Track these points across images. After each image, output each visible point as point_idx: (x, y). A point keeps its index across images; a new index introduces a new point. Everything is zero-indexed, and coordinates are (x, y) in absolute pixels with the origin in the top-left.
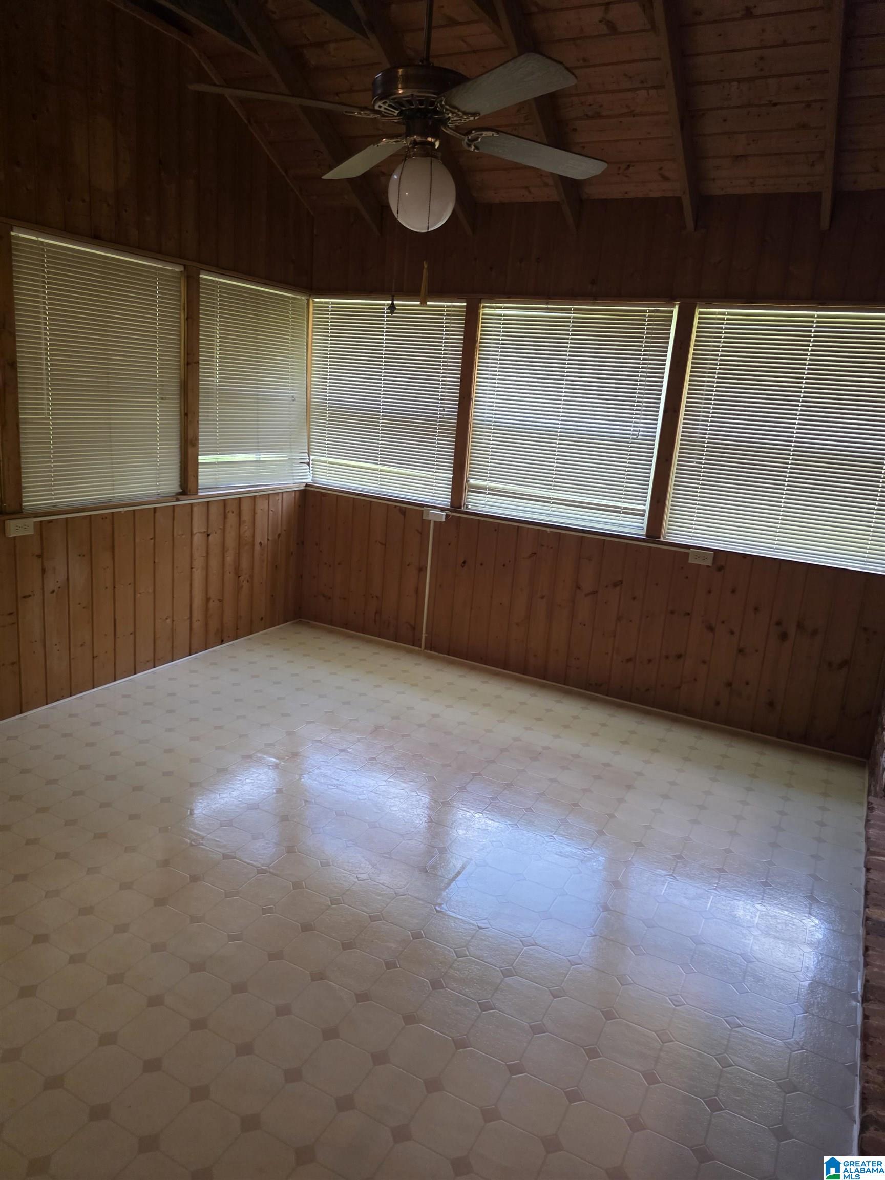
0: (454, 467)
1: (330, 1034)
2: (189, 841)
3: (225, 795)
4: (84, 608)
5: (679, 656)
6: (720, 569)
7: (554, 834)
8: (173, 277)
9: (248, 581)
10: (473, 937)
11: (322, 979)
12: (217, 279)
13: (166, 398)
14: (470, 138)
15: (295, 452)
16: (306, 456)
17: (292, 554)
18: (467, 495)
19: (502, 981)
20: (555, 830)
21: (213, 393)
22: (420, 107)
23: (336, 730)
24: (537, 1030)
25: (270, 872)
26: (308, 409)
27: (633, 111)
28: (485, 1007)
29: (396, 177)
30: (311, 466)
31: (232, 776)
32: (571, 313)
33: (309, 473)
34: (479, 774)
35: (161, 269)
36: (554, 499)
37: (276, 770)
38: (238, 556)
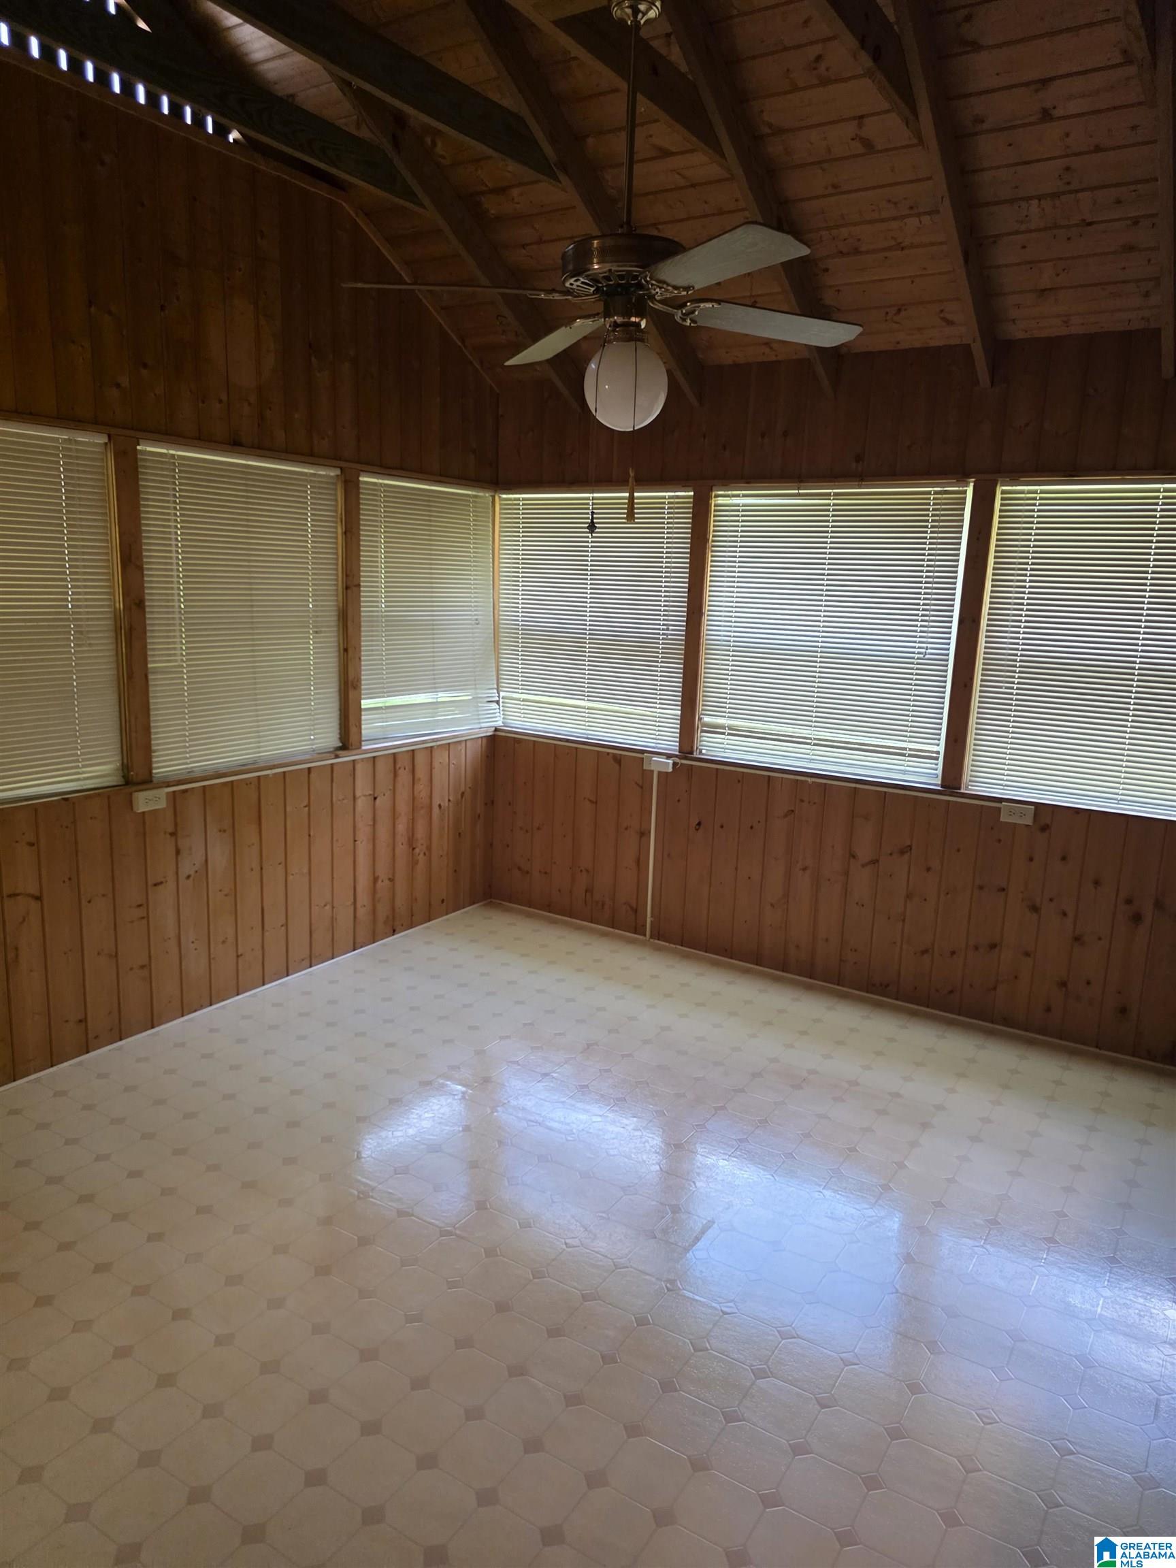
0: (682, 701)
1: (533, 1445)
2: (356, 1193)
3: (399, 1134)
4: (226, 895)
5: (993, 946)
6: (1045, 828)
7: (824, 1189)
8: (327, 483)
9: (425, 854)
10: (715, 1325)
11: (522, 1374)
12: (381, 481)
13: (321, 632)
14: (684, 311)
15: (481, 689)
16: (495, 693)
17: (479, 816)
18: (701, 737)
19: (753, 1384)
20: (824, 1184)
21: (377, 621)
22: (620, 282)
23: (537, 1048)
24: (797, 1450)
25: (456, 1235)
26: (496, 633)
27: (901, 243)
28: (730, 1417)
29: (593, 366)
30: (501, 704)
31: (407, 1108)
32: (830, 499)
33: (498, 714)
34: (723, 1108)
35: (314, 475)
36: (815, 739)
37: (462, 1100)
38: (413, 821)
